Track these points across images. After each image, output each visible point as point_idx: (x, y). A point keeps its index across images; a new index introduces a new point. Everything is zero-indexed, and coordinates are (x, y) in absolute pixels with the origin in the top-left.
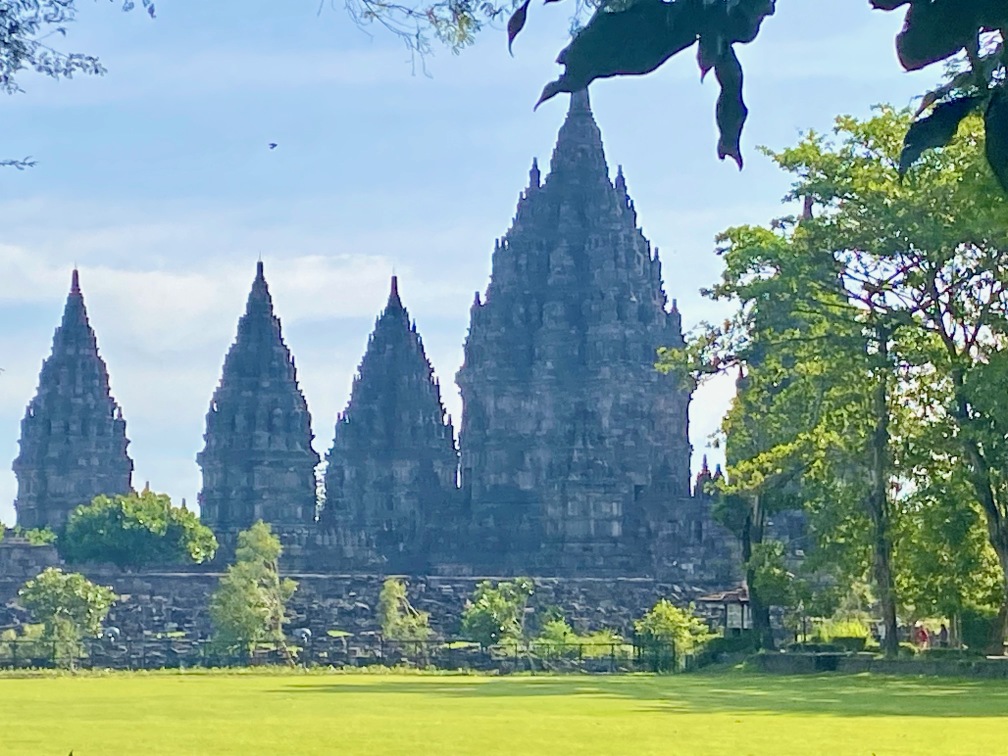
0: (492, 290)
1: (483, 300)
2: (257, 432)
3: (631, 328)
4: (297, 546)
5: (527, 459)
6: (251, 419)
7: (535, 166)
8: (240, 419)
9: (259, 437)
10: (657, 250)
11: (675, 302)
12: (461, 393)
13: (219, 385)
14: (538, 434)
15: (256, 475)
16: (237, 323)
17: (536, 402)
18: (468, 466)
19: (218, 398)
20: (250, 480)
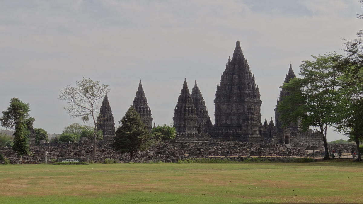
0: (221, 83)
1: (219, 85)
2: (186, 113)
3: (251, 91)
4: (195, 136)
5: (229, 118)
6: (185, 111)
7: (229, 58)
8: (183, 110)
9: (186, 114)
10: (254, 75)
11: (257, 85)
12: (215, 104)
13: (177, 103)
14: (232, 113)
15: (186, 122)
16: (181, 91)
17: (231, 106)
18: (217, 119)
19: (177, 106)
20: (185, 123)
